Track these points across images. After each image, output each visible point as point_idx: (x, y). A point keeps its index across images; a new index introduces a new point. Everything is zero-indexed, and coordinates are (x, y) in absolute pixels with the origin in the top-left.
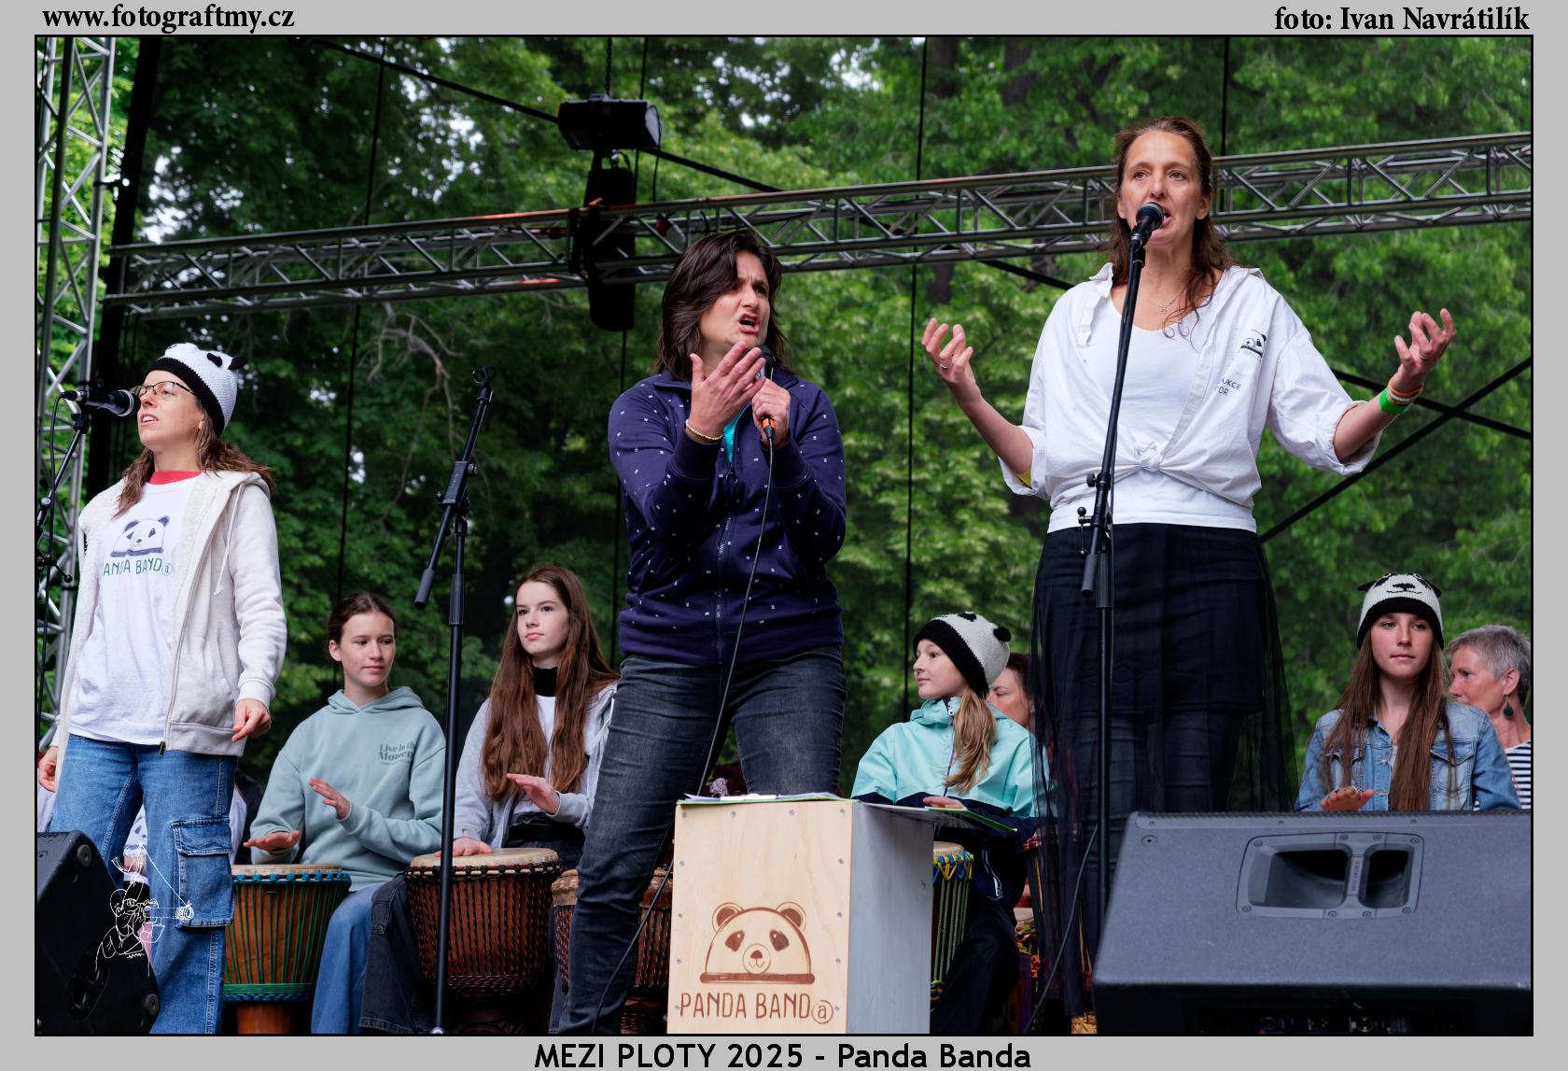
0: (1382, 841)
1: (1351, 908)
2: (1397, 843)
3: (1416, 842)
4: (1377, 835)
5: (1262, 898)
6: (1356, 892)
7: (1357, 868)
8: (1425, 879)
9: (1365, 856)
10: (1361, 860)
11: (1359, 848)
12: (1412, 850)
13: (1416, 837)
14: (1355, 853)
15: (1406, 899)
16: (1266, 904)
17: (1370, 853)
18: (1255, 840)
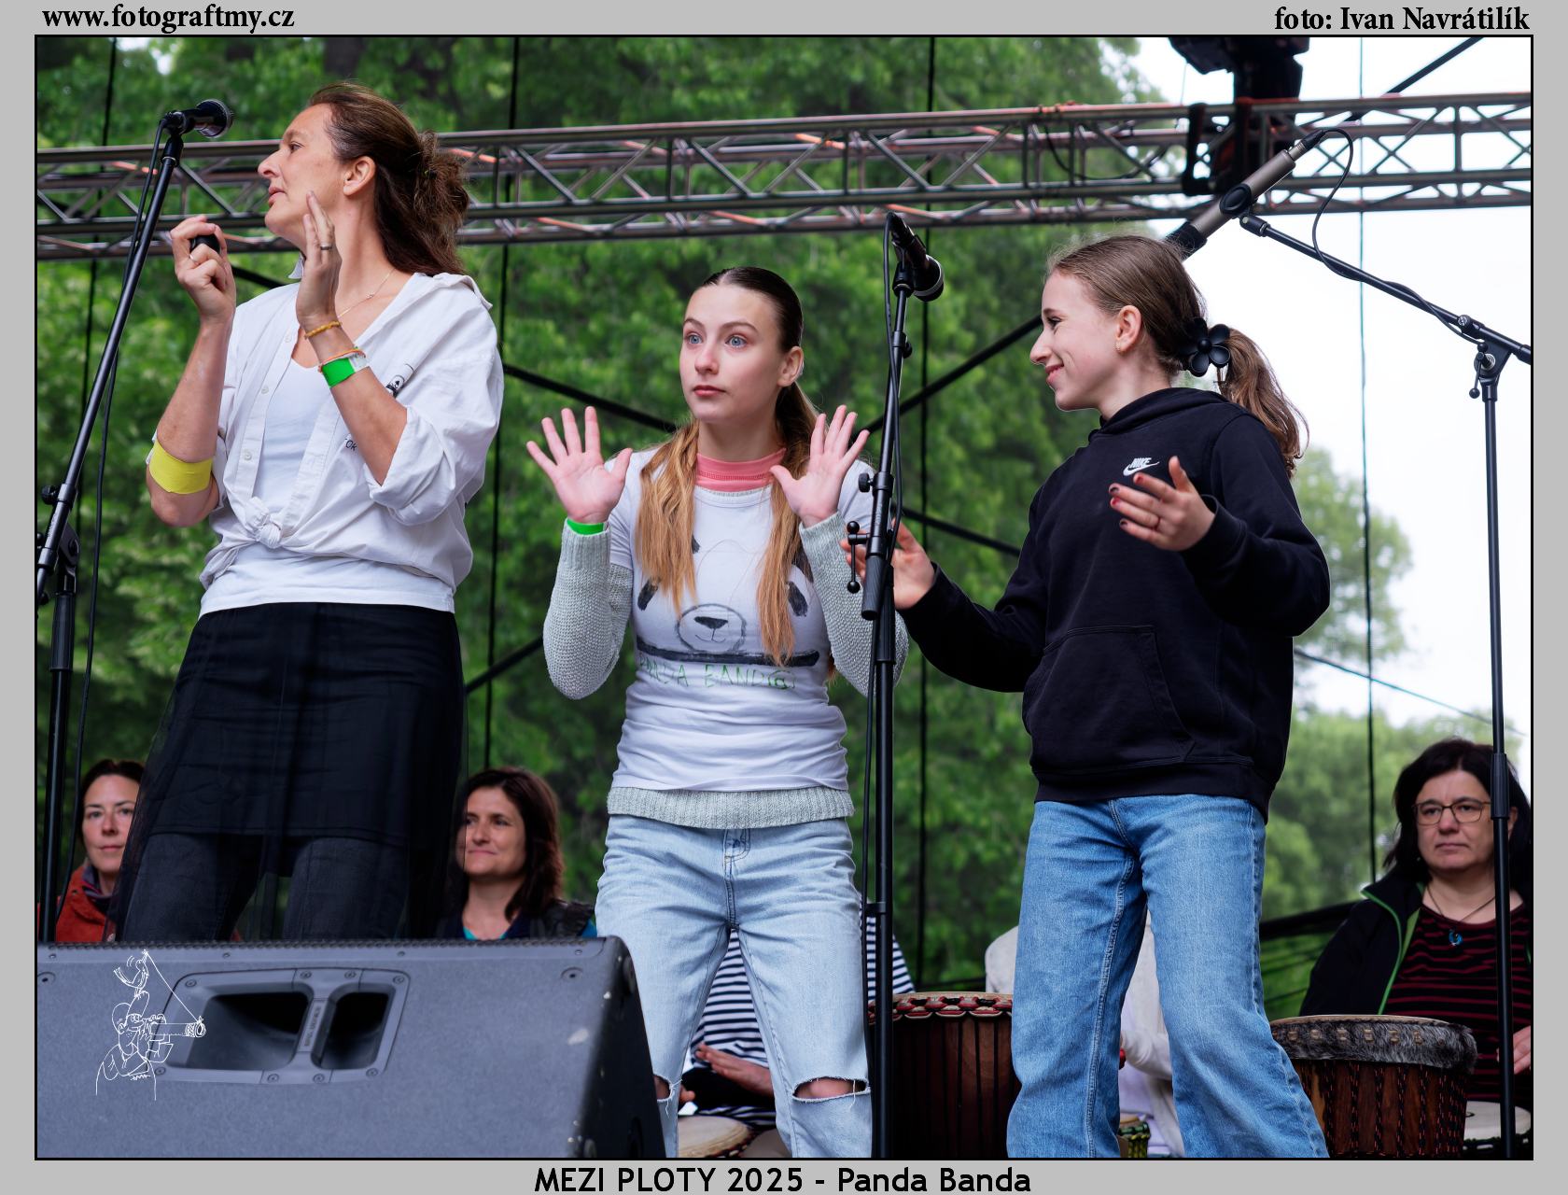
0: (355, 980)
1: (299, 1070)
2: (375, 980)
3: (401, 981)
4: (351, 970)
5: (184, 1060)
6: (310, 1048)
7: (317, 1015)
8: (403, 1031)
9: (330, 1000)
10: (323, 1006)
11: (324, 988)
12: (393, 991)
13: (401, 974)
14: (317, 996)
15: (374, 1058)
16: (190, 1065)
17: (338, 998)
18: (184, 979)
